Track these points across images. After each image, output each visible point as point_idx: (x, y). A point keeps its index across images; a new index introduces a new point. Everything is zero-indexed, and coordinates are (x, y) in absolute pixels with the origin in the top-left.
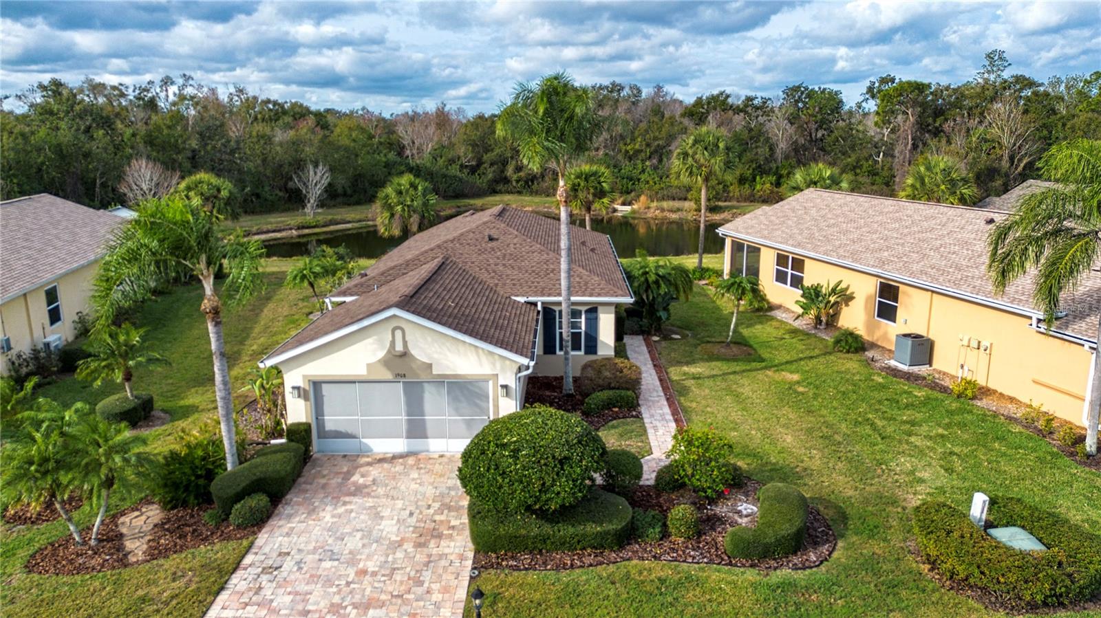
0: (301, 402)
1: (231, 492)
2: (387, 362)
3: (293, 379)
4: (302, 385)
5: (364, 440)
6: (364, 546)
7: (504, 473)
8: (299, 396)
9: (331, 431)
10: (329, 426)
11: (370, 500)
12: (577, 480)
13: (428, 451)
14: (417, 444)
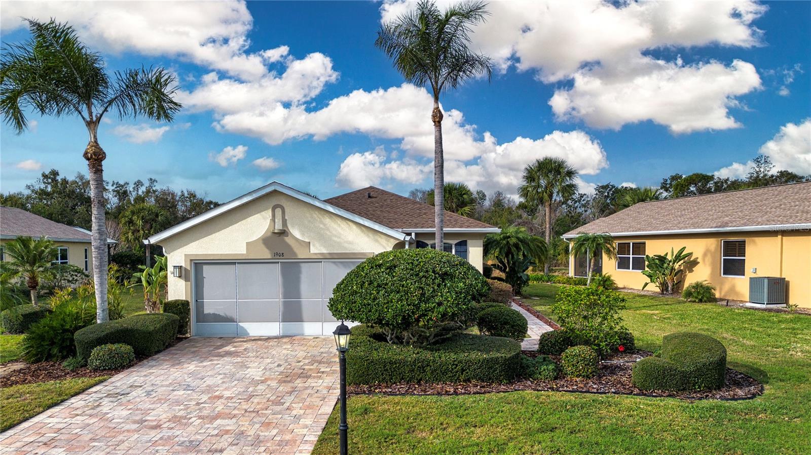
0: (182, 283)
1: (93, 336)
2: (266, 241)
3: (176, 258)
4: (184, 265)
5: (241, 324)
6: (223, 382)
7: (379, 286)
8: (180, 277)
9: (209, 314)
10: (207, 310)
11: (239, 359)
12: (461, 293)
13: (303, 335)
14: (293, 327)
